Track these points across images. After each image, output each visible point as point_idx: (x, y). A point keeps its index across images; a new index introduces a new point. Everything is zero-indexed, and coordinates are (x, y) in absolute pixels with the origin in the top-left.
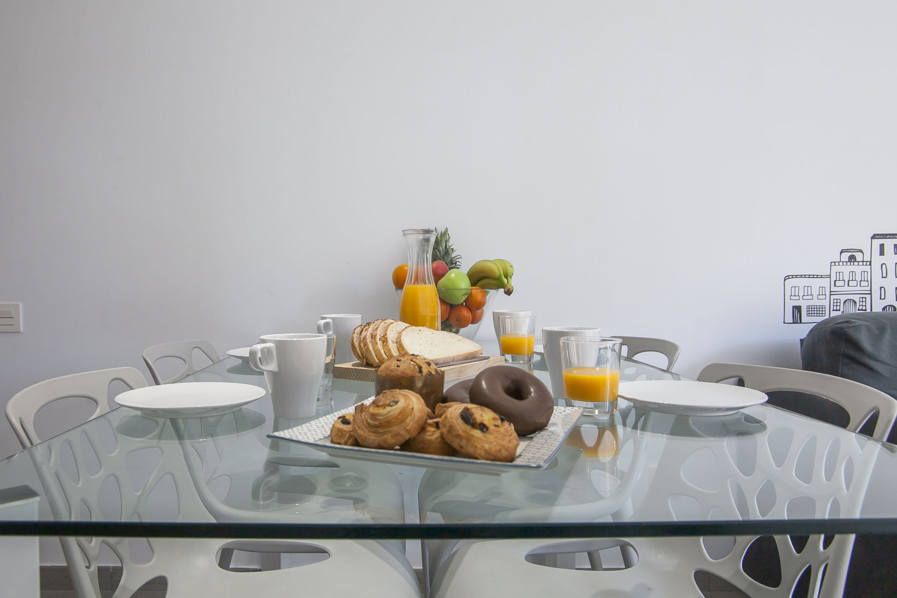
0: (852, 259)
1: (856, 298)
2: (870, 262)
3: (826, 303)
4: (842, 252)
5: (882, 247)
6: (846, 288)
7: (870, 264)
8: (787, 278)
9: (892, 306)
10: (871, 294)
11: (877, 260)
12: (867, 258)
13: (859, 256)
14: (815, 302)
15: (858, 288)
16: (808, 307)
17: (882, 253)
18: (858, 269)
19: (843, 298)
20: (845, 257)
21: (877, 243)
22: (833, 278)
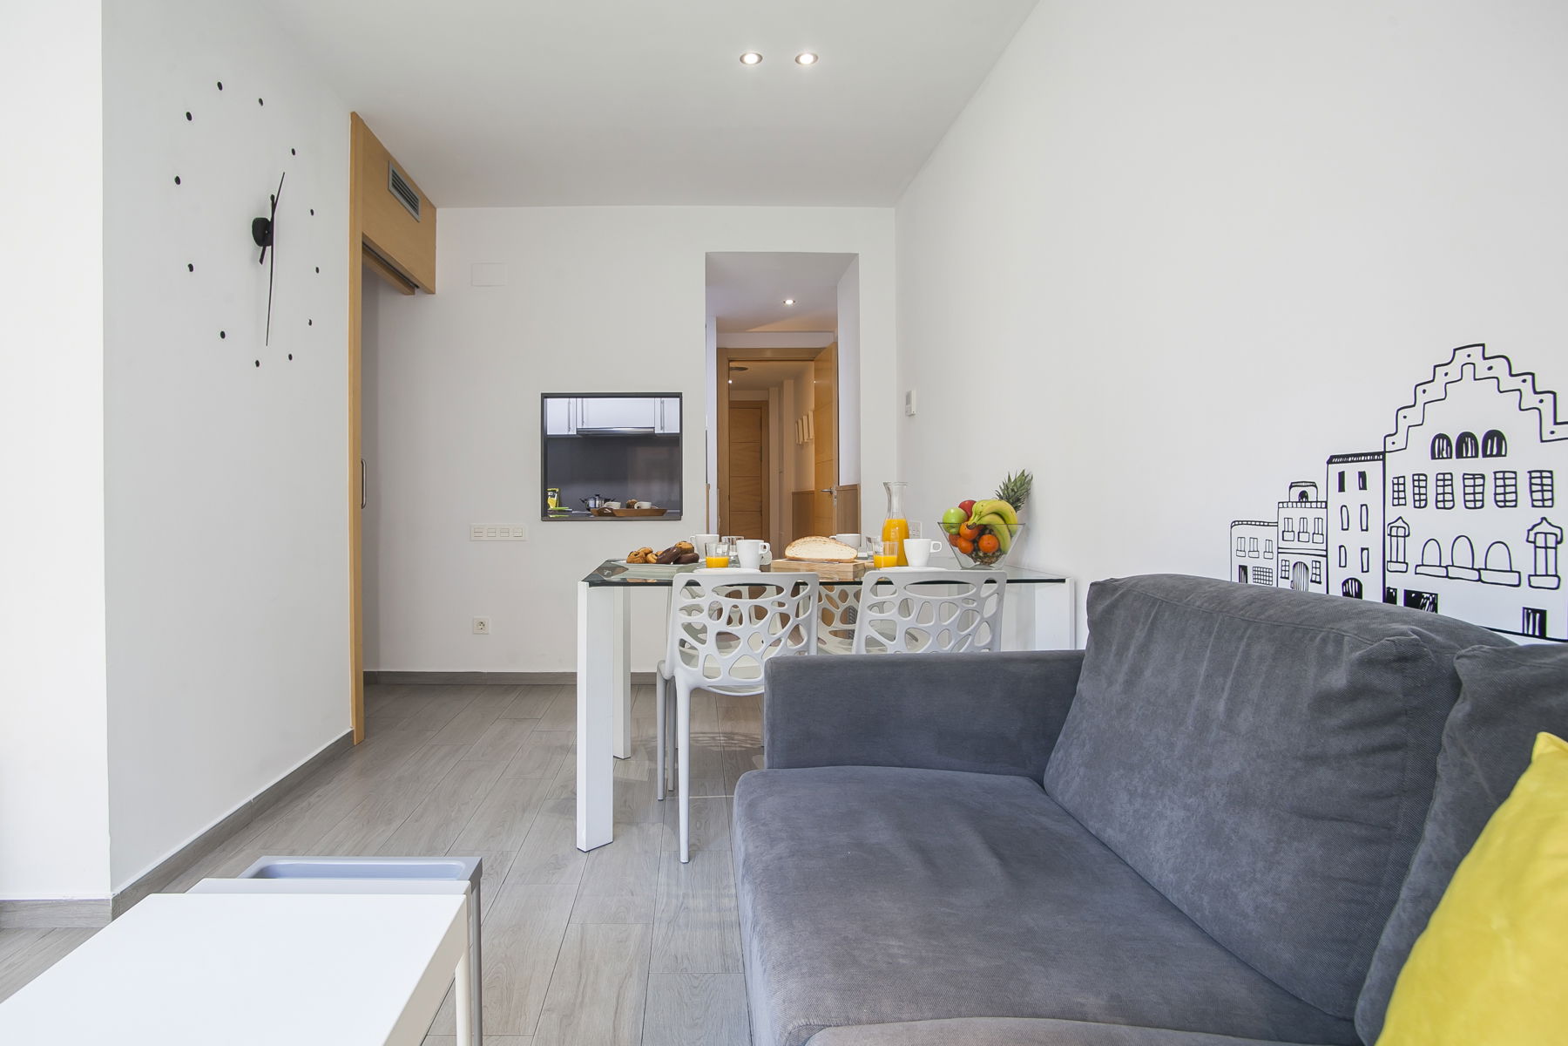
0: (1303, 495)
1: (1308, 560)
2: (1326, 502)
3: (1272, 565)
4: (1291, 487)
5: (1341, 475)
6: (1296, 544)
7: (1326, 507)
8: (1234, 524)
9: (1356, 580)
10: (1326, 556)
11: (1336, 499)
12: (1322, 497)
13: (1311, 491)
14: (1261, 563)
15: (1310, 545)
16: (1255, 569)
17: (1342, 488)
18: (1311, 513)
19: (1293, 559)
20: (1296, 491)
21: (1336, 469)
22: (1281, 528)
